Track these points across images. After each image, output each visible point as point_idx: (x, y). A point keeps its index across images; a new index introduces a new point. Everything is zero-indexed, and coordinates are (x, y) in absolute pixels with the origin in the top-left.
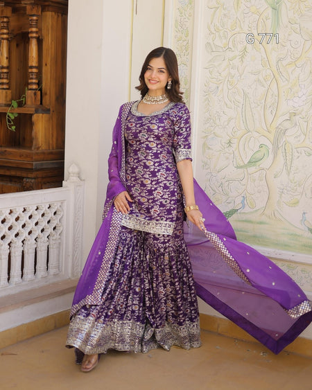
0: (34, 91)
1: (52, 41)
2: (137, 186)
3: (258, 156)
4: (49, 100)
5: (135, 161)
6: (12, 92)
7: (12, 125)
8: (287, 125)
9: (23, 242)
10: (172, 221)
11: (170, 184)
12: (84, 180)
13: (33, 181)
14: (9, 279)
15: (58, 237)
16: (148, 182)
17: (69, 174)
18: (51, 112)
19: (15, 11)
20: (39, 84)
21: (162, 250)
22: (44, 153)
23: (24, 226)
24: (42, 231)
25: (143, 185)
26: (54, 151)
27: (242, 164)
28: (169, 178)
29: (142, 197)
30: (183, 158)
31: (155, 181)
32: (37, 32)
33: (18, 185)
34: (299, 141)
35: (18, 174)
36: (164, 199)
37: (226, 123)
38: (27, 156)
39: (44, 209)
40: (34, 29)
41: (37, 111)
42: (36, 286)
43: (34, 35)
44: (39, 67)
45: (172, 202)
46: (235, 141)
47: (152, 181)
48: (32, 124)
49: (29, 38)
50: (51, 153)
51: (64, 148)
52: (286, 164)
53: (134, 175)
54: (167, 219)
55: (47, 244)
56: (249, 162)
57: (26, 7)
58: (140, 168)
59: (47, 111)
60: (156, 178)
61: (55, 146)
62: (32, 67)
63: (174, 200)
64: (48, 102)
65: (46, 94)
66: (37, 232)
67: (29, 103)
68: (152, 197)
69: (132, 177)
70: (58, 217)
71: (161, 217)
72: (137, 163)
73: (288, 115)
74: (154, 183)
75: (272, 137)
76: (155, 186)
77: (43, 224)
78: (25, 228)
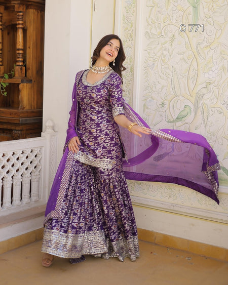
0: (20, 67)
1: (33, 30)
2: (87, 134)
3: (184, 113)
4: (31, 73)
5: (85, 116)
6: (4, 68)
7: (4, 92)
8: (204, 91)
9: (12, 177)
10: (112, 159)
11: (110, 132)
12: (57, 132)
13: (20, 132)
14: (2, 205)
15: (38, 173)
16: (94, 131)
17: (46, 127)
18: (33, 82)
19: (6, 8)
20: (24, 61)
21: (107, 181)
22: (27, 112)
23: (13, 165)
24: (27, 169)
25: (91, 133)
26: (35, 110)
27: (172, 120)
28: (109, 128)
29: (90, 141)
30: (117, 113)
31: (99, 130)
32: (22, 24)
33: (9, 136)
34: (213, 103)
35: (9, 127)
36: (106, 143)
37: (160, 90)
38: (15, 114)
39: (28, 153)
40: (21, 22)
41: (22, 82)
42: (21, 209)
43: (21, 26)
44: (24, 49)
45: (112, 145)
46: (166, 103)
47: (97, 130)
48: (19, 91)
49: (17, 28)
50: (33, 112)
51: (42, 108)
52: (203, 119)
53: (84, 126)
54: (108, 157)
55: (30, 178)
56: (177, 118)
57: (14, 6)
58: (88, 121)
59: (30, 81)
60: (100, 128)
61: (35, 106)
62: (19, 49)
63: (113, 144)
64: (30, 75)
65: (29, 69)
66: (23, 170)
67: (17, 75)
68: (97, 141)
69: (83, 128)
70: (38, 158)
71: (103, 156)
72: (86, 117)
73: (205, 84)
74: (98, 132)
75: (193, 100)
76: (99, 134)
77: (27, 164)
78: (14, 167)
